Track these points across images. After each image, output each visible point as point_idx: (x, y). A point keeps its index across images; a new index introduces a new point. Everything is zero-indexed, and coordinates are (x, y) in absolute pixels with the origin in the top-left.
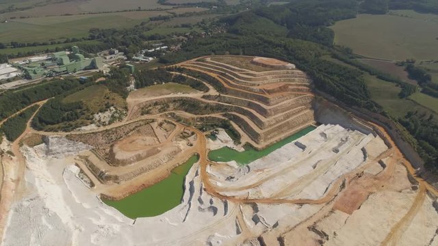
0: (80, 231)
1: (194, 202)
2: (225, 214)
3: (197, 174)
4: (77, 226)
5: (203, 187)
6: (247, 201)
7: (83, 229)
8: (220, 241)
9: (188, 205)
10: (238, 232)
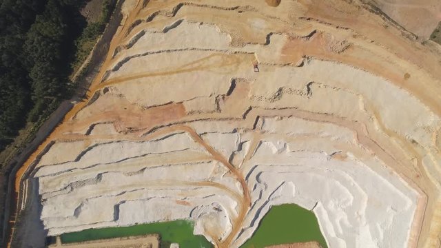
0: (358, 213)
1: (265, 197)
2: (256, 166)
3: (243, 231)
4: (359, 219)
5: (249, 208)
6: (232, 168)
7: (356, 213)
8: (278, 143)
9: (271, 198)
10: (261, 143)
